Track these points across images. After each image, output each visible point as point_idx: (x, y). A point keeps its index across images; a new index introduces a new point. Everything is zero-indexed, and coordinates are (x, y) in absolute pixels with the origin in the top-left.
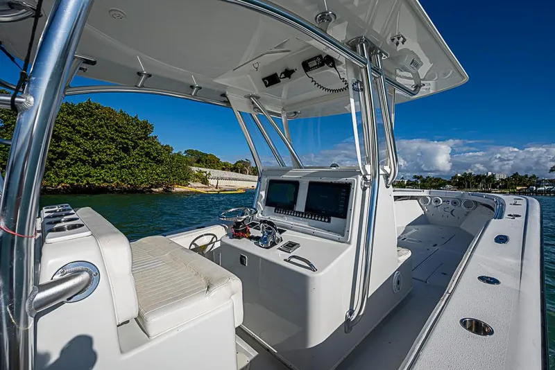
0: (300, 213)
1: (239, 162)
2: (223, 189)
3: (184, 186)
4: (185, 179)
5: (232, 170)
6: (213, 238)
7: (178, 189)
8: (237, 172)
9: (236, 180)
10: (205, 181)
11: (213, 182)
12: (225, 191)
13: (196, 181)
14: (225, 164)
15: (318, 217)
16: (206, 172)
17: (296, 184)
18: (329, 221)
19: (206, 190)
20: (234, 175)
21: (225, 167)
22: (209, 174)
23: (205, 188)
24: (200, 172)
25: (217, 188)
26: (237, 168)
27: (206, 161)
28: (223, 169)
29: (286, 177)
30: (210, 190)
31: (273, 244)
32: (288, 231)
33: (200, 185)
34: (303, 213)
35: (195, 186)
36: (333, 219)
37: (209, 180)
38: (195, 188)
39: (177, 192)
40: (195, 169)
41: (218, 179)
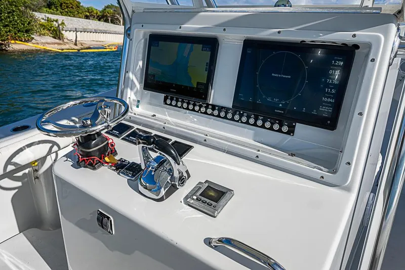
0: (221, 108)
1: (108, 7)
2: (86, 46)
3: (26, 41)
4: (26, 32)
5: (99, 18)
6: (51, 148)
7: (16, 46)
8: (106, 21)
9: (105, 32)
10: (57, 34)
11: (69, 35)
12: (90, 48)
13: (44, 35)
14: (88, 10)
15: (264, 121)
16: (57, 21)
17: (211, 44)
18: (291, 132)
19: (60, 47)
20: (102, 25)
21: (89, 15)
22: (63, 23)
23: (60, 44)
24: (49, 20)
25: (76, 44)
26: (106, 16)
27: (61, 5)
28: (87, 17)
29: (190, 27)
30: (67, 47)
31: (172, 189)
32: (197, 148)
33: (50, 39)
34: (227, 110)
35: (42, 42)
36: (299, 127)
37: (63, 32)
38: (44, 44)
39: (14, 52)
40: (41, 16)
41: (76, 31)
